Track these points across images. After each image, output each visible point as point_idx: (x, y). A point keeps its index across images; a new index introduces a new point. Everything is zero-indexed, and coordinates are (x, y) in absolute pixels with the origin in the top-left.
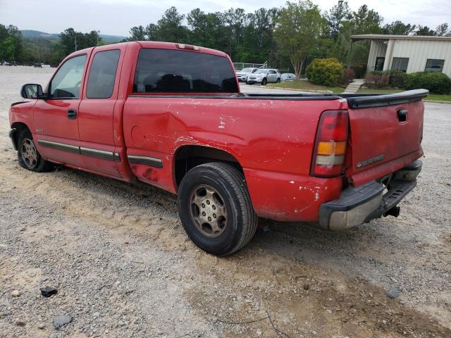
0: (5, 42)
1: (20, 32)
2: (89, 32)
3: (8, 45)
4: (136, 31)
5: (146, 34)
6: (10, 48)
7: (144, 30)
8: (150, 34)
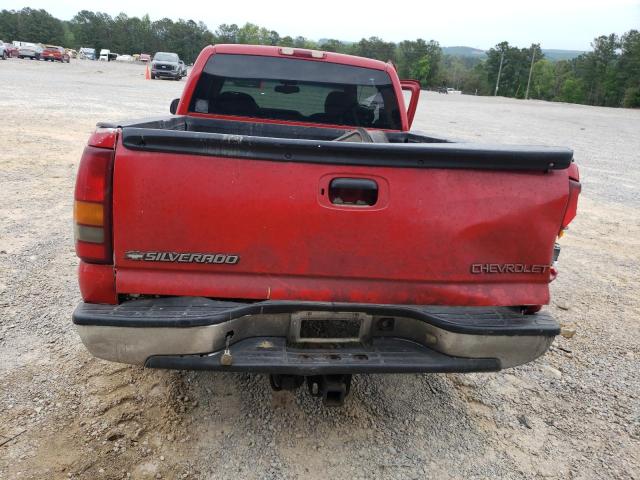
0: (421, 62)
1: (440, 49)
2: (528, 47)
3: (424, 65)
4: (603, 43)
5: (619, 46)
6: (424, 68)
7: (617, 41)
8: (626, 46)
